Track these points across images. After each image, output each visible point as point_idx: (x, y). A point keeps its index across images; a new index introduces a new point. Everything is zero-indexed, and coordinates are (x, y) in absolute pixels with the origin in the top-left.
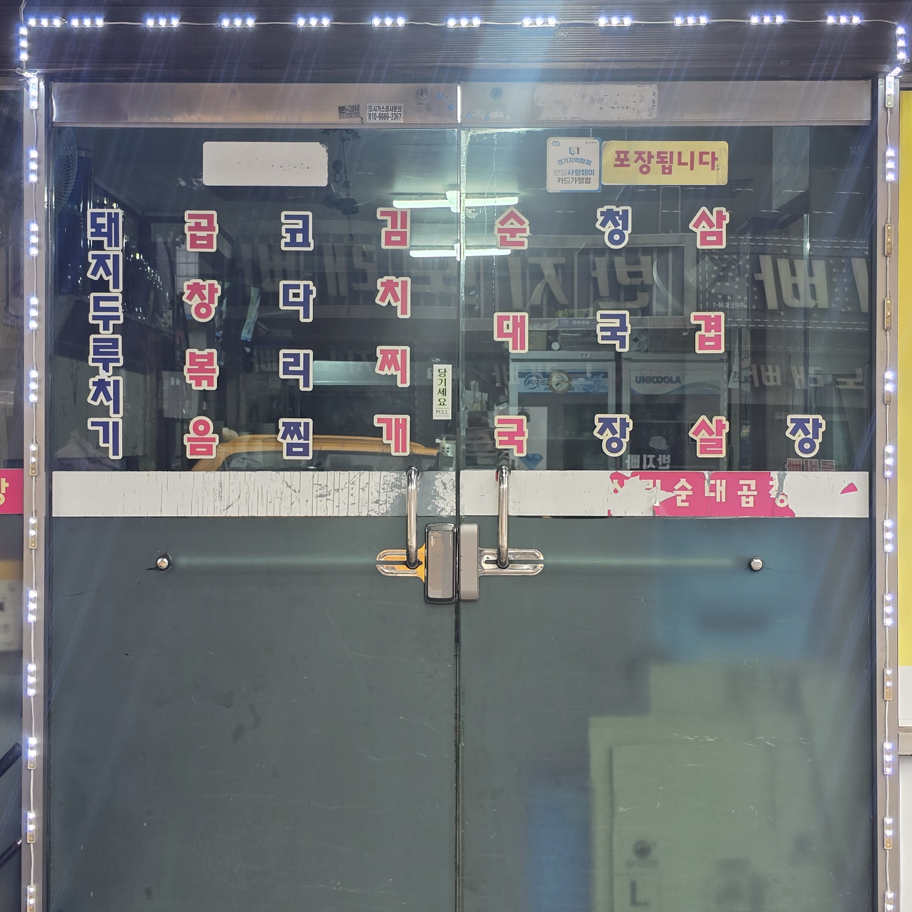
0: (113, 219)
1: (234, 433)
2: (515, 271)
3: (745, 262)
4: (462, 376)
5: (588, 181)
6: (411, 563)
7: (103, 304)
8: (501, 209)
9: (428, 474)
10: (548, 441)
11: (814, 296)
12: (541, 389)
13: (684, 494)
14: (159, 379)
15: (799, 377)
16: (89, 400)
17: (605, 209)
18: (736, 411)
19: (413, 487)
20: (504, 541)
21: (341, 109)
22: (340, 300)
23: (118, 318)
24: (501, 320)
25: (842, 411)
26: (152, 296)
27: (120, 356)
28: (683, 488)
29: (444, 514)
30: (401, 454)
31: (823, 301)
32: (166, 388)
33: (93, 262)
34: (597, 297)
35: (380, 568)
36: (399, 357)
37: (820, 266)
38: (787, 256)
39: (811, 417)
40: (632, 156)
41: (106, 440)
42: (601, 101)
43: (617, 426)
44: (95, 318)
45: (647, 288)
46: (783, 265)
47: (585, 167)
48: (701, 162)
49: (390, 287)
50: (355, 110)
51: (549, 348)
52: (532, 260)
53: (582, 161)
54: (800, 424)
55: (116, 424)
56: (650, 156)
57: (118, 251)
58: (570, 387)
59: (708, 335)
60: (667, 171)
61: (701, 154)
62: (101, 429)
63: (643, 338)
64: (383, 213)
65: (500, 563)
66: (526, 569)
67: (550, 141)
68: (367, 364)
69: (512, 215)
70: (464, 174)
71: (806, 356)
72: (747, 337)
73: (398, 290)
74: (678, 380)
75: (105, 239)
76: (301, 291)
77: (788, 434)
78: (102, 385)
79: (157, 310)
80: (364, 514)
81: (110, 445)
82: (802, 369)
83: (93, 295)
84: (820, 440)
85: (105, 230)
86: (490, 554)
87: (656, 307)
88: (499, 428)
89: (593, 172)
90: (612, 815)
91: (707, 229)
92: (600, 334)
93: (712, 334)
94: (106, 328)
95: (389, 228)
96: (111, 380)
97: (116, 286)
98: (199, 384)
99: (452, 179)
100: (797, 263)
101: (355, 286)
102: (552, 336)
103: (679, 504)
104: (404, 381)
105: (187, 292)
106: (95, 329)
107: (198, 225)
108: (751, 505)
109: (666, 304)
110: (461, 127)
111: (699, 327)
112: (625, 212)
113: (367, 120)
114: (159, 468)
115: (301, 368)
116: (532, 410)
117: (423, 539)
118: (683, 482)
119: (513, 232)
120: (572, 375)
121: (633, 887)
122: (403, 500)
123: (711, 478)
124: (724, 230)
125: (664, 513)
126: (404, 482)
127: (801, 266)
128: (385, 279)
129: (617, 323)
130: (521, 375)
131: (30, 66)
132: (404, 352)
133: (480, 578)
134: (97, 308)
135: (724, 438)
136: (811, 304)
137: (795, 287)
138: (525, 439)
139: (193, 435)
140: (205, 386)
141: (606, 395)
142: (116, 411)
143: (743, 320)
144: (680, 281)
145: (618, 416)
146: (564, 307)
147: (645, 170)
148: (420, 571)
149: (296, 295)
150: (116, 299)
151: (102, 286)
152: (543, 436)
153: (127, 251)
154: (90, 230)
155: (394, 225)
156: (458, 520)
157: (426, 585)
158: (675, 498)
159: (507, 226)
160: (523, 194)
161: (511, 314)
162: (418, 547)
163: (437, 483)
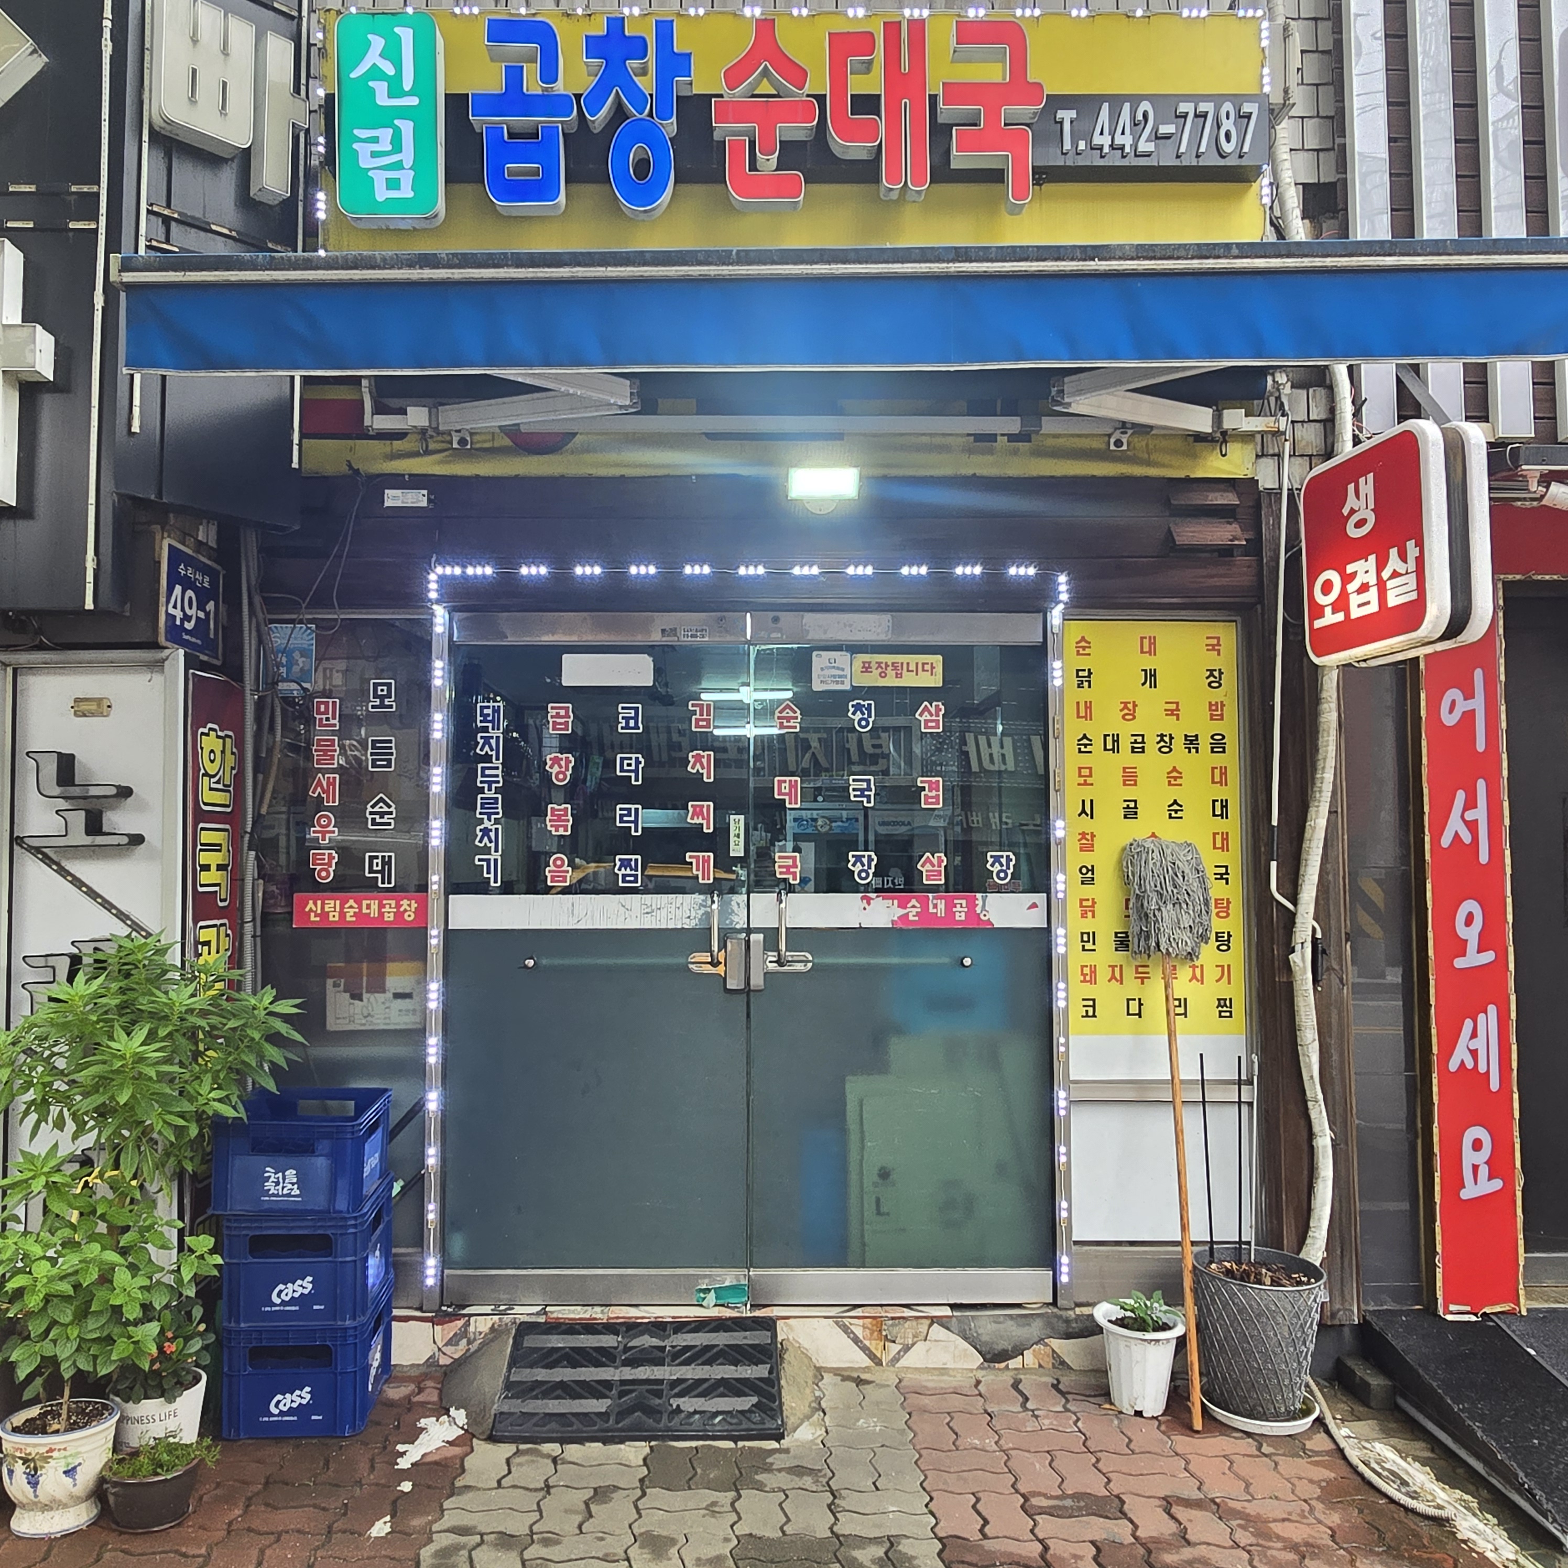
0: (496, 711)
1: (584, 863)
2: (790, 743)
3: (955, 738)
4: (751, 824)
5: (843, 683)
6: (714, 963)
7: (487, 772)
8: (780, 702)
9: (726, 897)
10: (816, 869)
11: (1004, 763)
12: (809, 831)
13: (914, 911)
14: (529, 824)
15: (994, 820)
16: (477, 843)
17: (855, 702)
18: (950, 846)
19: (715, 906)
20: (783, 947)
21: (663, 631)
22: (662, 764)
23: (498, 782)
24: (780, 782)
25: (1026, 845)
26: (525, 762)
27: (500, 810)
28: (914, 906)
29: (738, 926)
30: (706, 882)
31: (1011, 766)
32: (534, 831)
33: (481, 741)
34: (851, 763)
35: (691, 966)
36: (705, 810)
37: (1008, 741)
38: (985, 733)
39: (1005, 854)
40: (874, 665)
41: (488, 873)
42: (851, 626)
43: (865, 860)
44: (481, 782)
45: (887, 756)
46: (982, 740)
47: (841, 673)
48: (923, 670)
49: (698, 758)
50: (674, 631)
51: (815, 800)
52: (802, 735)
53: (838, 668)
54: (997, 859)
55: (496, 860)
56: (887, 666)
57: (499, 733)
58: (831, 829)
59: (930, 794)
60: (899, 676)
61: (923, 664)
62: (485, 864)
63: (883, 793)
64: (693, 705)
65: (779, 962)
66: (799, 967)
67: (815, 653)
68: (682, 812)
69: (788, 707)
70: (752, 677)
71: (1000, 805)
72: (958, 792)
73: (704, 761)
74: (909, 824)
75: (490, 725)
76: (633, 762)
77: (988, 866)
78: (486, 832)
79: (529, 774)
80: (679, 926)
81: (492, 876)
82: (997, 815)
83: (480, 766)
84: (1012, 870)
85: (490, 718)
86: (772, 956)
87: (892, 770)
88: (779, 862)
89: (846, 677)
90: (863, 1148)
91: (929, 717)
92: (852, 793)
93: (934, 793)
94: (490, 789)
95: (698, 716)
96: (493, 828)
97: (497, 759)
98: (557, 830)
99: (744, 679)
100: (992, 738)
101: (673, 754)
102: (818, 791)
103: (911, 918)
104: (708, 828)
105: (549, 763)
106: (482, 790)
107: (558, 713)
108: (963, 918)
109: (900, 767)
110: (749, 643)
111: (923, 789)
112: (870, 705)
113: (682, 638)
114: (528, 892)
115: (632, 818)
116: (803, 845)
117: (723, 946)
118: (914, 902)
119: (788, 719)
120: (832, 820)
121: (878, 1201)
122: (708, 916)
123: (934, 898)
124: (941, 718)
125: (900, 926)
126: (709, 902)
127: (995, 741)
128: (695, 753)
129: (865, 785)
130: (795, 820)
131: (438, 602)
132: (708, 806)
133: (765, 974)
134: (483, 775)
135: (943, 869)
136: (1003, 768)
137: (991, 755)
138: (798, 870)
139: (552, 868)
140: (561, 832)
141: (857, 834)
142: (496, 851)
143: (955, 780)
144: (910, 752)
145: (866, 854)
146: (827, 770)
147: (883, 675)
148: (720, 970)
149: (629, 765)
150: (497, 768)
151: (487, 759)
152: (812, 865)
153: (506, 732)
154: (479, 718)
155: (702, 714)
156: (749, 931)
157: (725, 979)
158: (907, 914)
159: (784, 714)
160: (795, 689)
161: (787, 779)
162: (719, 950)
163: (733, 903)
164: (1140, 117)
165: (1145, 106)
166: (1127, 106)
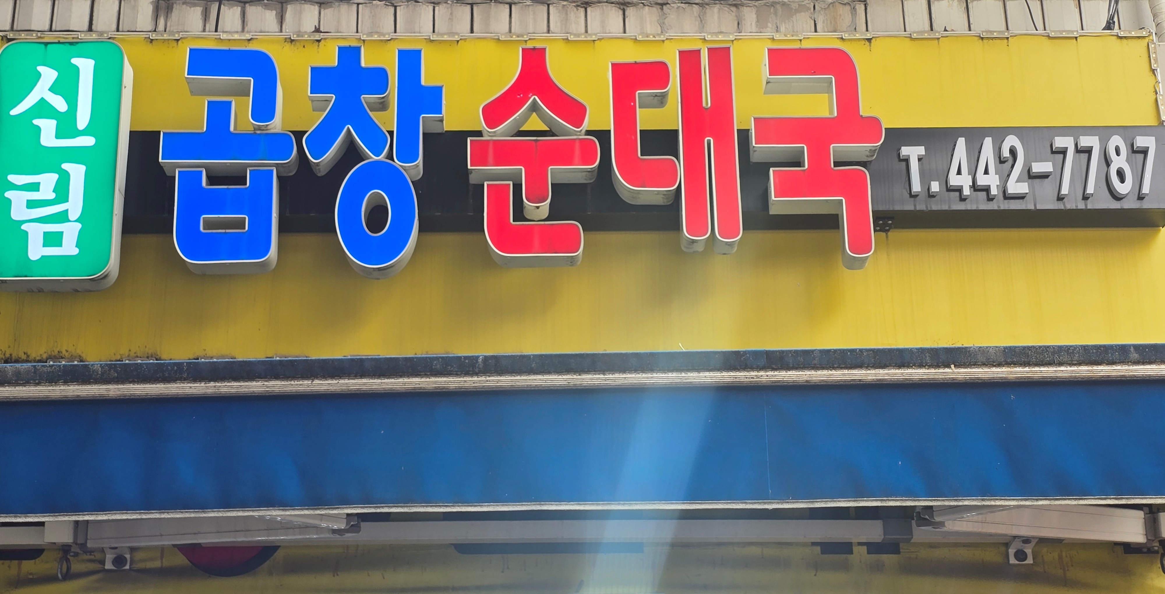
164: (1006, 153)
165: (1011, 141)
166: (988, 142)
